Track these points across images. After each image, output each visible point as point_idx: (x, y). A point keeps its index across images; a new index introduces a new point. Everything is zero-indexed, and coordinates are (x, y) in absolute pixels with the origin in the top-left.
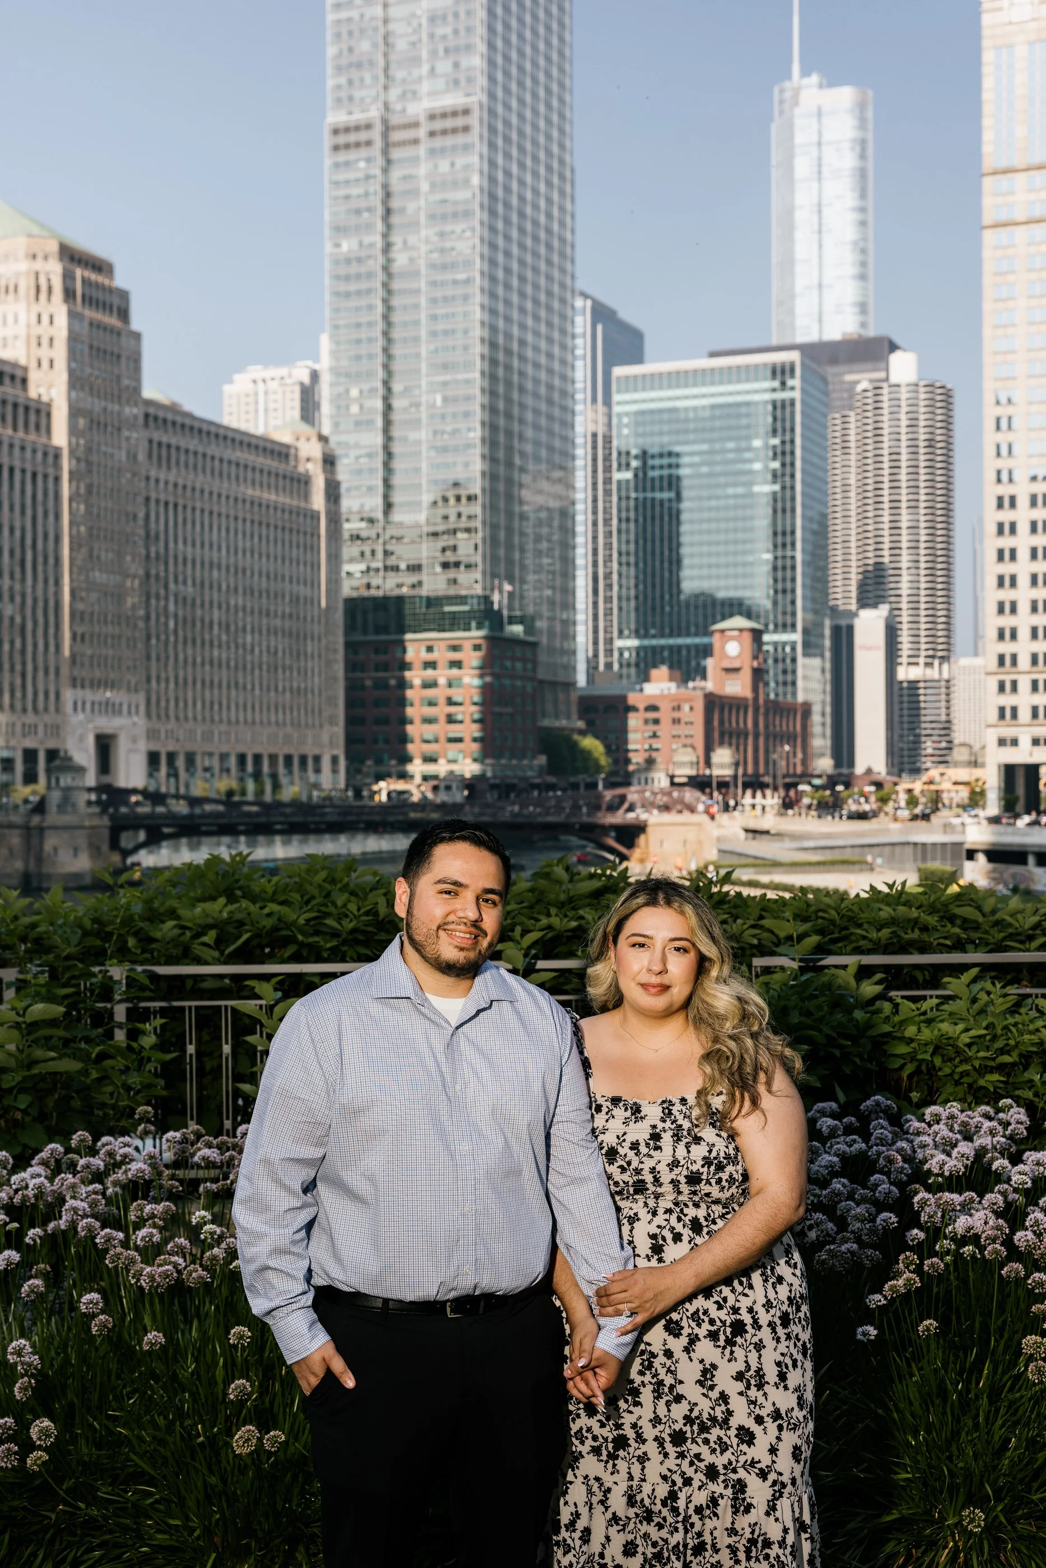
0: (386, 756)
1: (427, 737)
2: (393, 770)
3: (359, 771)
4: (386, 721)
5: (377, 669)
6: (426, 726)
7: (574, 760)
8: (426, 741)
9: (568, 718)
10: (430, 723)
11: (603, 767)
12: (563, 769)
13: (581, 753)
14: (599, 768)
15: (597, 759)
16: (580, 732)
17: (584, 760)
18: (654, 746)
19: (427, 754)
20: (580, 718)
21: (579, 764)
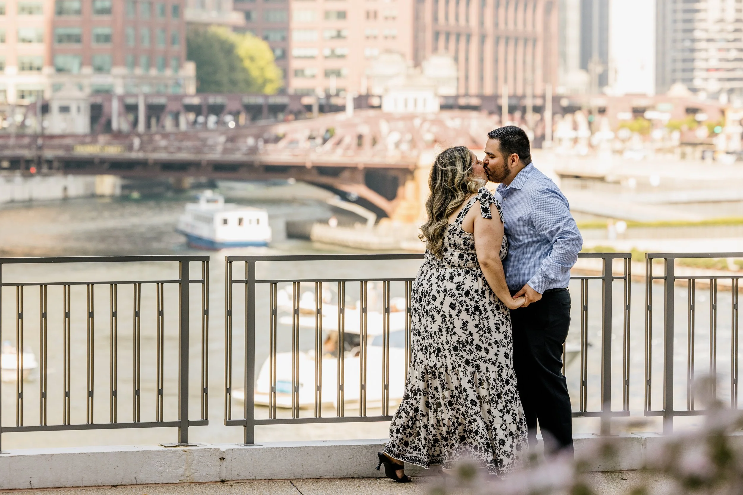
1: (23, 34)
6: (25, 18)
7: (232, 69)
8: (24, 40)
9: (219, 7)
10: (31, 13)
11: (271, 81)
12: (218, 84)
13: (241, 60)
14: (266, 81)
15: (262, 69)
16: (236, 29)
17: (245, 70)
18: (338, 52)
19: (27, 60)
20: (235, 9)
21: (239, 76)
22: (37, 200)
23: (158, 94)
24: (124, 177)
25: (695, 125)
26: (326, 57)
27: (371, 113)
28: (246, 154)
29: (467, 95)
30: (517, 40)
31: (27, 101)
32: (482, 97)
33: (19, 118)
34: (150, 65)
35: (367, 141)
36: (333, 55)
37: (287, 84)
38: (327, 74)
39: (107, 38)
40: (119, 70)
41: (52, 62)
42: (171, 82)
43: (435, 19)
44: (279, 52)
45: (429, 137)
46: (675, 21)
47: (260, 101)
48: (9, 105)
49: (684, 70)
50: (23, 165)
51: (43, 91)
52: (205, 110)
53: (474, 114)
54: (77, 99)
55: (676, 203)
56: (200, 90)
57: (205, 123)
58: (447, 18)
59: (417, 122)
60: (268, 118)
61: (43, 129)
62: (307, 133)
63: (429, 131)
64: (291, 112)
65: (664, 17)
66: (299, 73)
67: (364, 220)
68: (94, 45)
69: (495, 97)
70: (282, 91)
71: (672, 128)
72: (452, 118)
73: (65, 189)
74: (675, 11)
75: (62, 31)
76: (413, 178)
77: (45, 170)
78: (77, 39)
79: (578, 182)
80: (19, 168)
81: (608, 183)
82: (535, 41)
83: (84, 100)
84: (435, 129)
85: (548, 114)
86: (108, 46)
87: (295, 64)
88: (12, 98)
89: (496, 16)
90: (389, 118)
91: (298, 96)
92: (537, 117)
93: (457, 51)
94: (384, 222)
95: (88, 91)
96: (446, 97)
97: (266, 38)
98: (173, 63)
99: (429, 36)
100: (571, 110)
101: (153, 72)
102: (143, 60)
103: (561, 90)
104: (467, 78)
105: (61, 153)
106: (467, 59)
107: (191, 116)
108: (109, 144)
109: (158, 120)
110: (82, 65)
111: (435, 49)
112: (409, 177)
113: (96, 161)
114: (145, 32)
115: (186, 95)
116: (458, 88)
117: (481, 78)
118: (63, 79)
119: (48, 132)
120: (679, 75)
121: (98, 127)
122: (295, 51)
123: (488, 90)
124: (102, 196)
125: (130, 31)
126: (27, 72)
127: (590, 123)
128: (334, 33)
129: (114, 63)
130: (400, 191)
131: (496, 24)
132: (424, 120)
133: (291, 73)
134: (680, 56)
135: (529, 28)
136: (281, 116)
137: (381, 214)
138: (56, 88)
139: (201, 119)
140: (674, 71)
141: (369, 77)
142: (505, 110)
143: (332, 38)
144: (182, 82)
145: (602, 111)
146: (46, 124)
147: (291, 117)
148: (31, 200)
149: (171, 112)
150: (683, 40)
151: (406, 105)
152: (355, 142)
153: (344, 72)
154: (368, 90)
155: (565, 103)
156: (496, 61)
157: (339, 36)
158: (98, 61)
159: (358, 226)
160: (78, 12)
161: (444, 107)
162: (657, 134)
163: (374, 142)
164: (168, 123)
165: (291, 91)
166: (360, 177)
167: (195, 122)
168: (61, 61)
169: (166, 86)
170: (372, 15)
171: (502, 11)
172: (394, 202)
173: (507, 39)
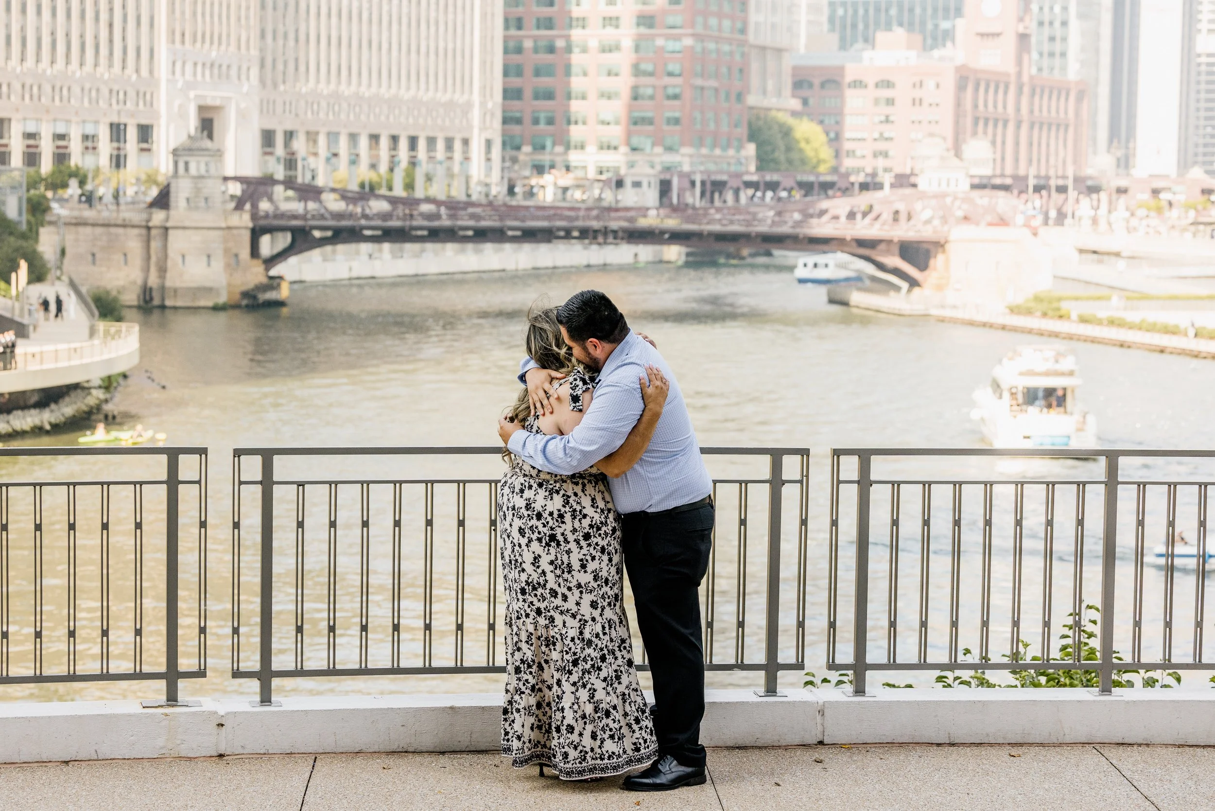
0: (549, 143)
1: (602, 117)
2: (558, 159)
3: (514, 160)
4: (549, 95)
5: (538, 28)
6: (604, 102)
7: (789, 149)
8: (603, 123)
9: (779, 94)
10: (609, 98)
11: (824, 161)
12: (775, 161)
13: (797, 142)
14: (819, 162)
15: (816, 150)
16: (794, 114)
17: (801, 151)
18: (886, 135)
19: (604, 139)
20: (794, 96)
21: (794, 155)
22: (610, 265)
23: (721, 172)
24: (688, 246)
25: (1209, 205)
26: (875, 140)
27: (908, 191)
28: (793, 227)
29: (1003, 175)
30: (1050, 125)
31: (603, 177)
32: (1015, 177)
33: (596, 192)
34: (714, 145)
35: (903, 217)
36: (882, 138)
37: (840, 164)
38: (875, 155)
39: (677, 121)
40: (686, 150)
41: (628, 143)
42: (733, 161)
43: (976, 106)
44: (832, 135)
45: (960, 214)
46: (1198, 110)
47: (812, 178)
48: (588, 180)
49: (1205, 154)
50: (591, 234)
51: (619, 168)
52: (762, 186)
53: (1001, 194)
54: (648, 176)
55: (1185, 278)
56: (759, 169)
57: (763, 198)
58: (986, 106)
59: (948, 200)
60: (819, 195)
61: (617, 201)
62: (847, 209)
63: (960, 208)
64: (839, 189)
65: (1187, 106)
66: (851, 153)
67: (898, 289)
68: (665, 128)
69: (1026, 178)
70: (835, 170)
71: (1188, 207)
72: (981, 197)
73: (636, 255)
74: (1198, 101)
75: (636, 114)
76: (944, 251)
77: (610, 239)
78: (650, 121)
79: (1095, 256)
80: (587, 238)
81: (1123, 257)
82: (1067, 127)
83: (655, 176)
84: (965, 206)
85: (1072, 194)
86: (678, 128)
87: (847, 146)
88: (592, 174)
89: (1031, 104)
90: (923, 196)
91: (847, 175)
92: (1063, 196)
93: (995, 135)
94: (916, 290)
95: (658, 168)
96: (981, 177)
97: (821, 122)
98: (735, 143)
99: (969, 121)
100: (1094, 189)
101: (718, 152)
102: (709, 140)
103: (1089, 171)
104: (1003, 159)
105: (625, 224)
106: (1004, 143)
107: (750, 192)
108: (668, 216)
109: (721, 193)
110: (654, 145)
111: (975, 133)
112: (940, 250)
113: (657, 231)
114: (710, 115)
115: (747, 173)
116: (994, 169)
117: (1017, 160)
118: (637, 157)
119: (621, 205)
120: (1200, 158)
121: (665, 200)
122: (848, 134)
123: (1022, 172)
124: (668, 262)
125: (698, 115)
126: (605, 151)
127: (1110, 202)
128: (883, 118)
129: (683, 144)
130: (932, 262)
131: (1031, 112)
132: (956, 198)
133: (844, 154)
134: (1201, 141)
135: (1062, 115)
136: (830, 192)
137: (913, 283)
138: (631, 165)
139: (759, 194)
140: (1196, 155)
141: (912, 158)
142: (1031, 189)
143: (881, 122)
144: (743, 161)
145: (1122, 191)
146: (619, 197)
147: (839, 194)
148: (605, 265)
149: (731, 188)
150: (1205, 127)
151: (939, 185)
152: (891, 216)
153: (891, 153)
154: (912, 169)
155: (1090, 183)
156: (1031, 144)
157: (887, 120)
158: (668, 141)
159: (892, 294)
160: (652, 98)
161: (974, 187)
162: (1175, 213)
163: (909, 218)
164: (729, 196)
165: (843, 170)
166: (896, 250)
167: (754, 196)
168: (635, 141)
169: (729, 164)
170: (917, 102)
171: (1037, 98)
172: (926, 273)
173: (1041, 125)
